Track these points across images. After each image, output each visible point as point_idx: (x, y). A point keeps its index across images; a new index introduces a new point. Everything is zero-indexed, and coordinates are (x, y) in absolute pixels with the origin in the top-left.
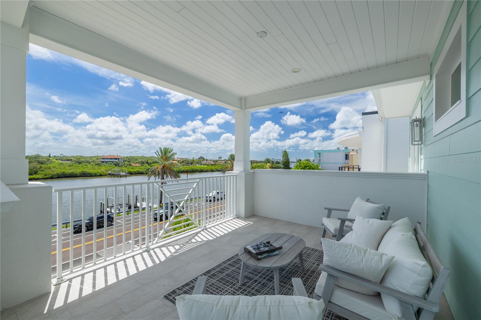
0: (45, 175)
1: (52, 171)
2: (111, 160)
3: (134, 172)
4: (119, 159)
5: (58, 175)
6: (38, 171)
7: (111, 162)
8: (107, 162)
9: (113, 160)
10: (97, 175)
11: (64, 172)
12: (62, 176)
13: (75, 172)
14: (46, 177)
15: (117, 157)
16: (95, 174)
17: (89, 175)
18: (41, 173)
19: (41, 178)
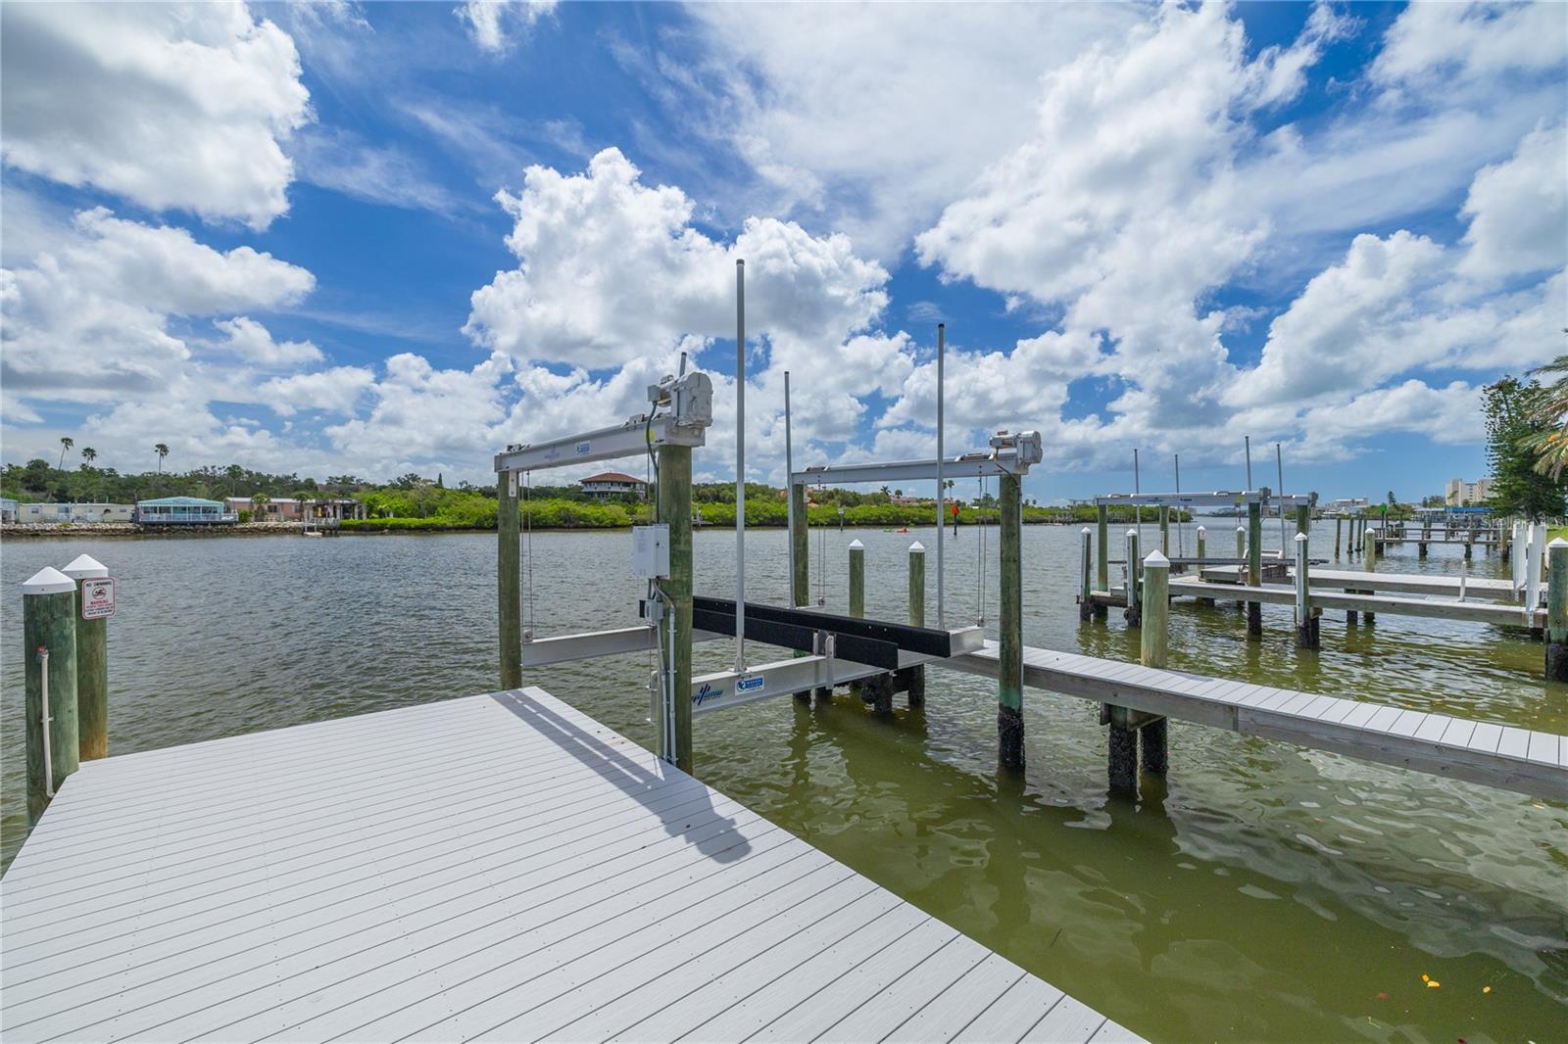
0: (461, 517)
2: (613, 489)
4: (635, 484)
6: (439, 506)
7: (614, 495)
9: (618, 489)
10: (603, 524)
13: (539, 512)
14: (463, 522)
15: (630, 481)
16: (597, 519)
17: (582, 522)
18: (447, 511)
19: (450, 524)
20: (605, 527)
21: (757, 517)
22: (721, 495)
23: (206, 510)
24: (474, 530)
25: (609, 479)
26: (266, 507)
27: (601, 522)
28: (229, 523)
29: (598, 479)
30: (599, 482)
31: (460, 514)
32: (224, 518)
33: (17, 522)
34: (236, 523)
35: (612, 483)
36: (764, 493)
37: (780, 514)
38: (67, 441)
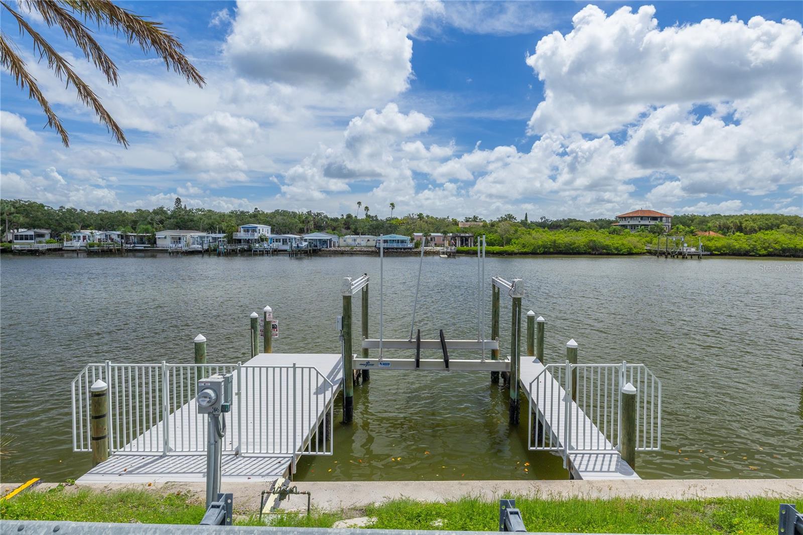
0: (524, 246)
1: (534, 238)
2: (643, 222)
3: (717, 249)
4: (661, 218)
5: (544, 247)
6: (513, 238)
7: (643, 227)
8: (633, 227)
9: (646, 222)
10: (621, 252)
11: (555, 242)
12: (552, 250)
13: (575, 243)
14: (525, 250)
15: (657, 216)
16: (617, 249)
17: (604, 251)
18: (517, 242)
19: (516, 251)
20: (623, 254)
21: (765, 249)
22: (744, 225)
23: (403, 242)
24: (530, 255)
25: (640, 215)
26: (429, 238)
27: (620, 251)
28: (411, 249)
29: (631, 215)
30: (632, 218)
31: (523, 244)
32: (409, 246)
33: (339, 247)
34: (414, 248)
35: (642, 218)
36: (790, 224)
37: (792, 246)
38: (359, 203)
